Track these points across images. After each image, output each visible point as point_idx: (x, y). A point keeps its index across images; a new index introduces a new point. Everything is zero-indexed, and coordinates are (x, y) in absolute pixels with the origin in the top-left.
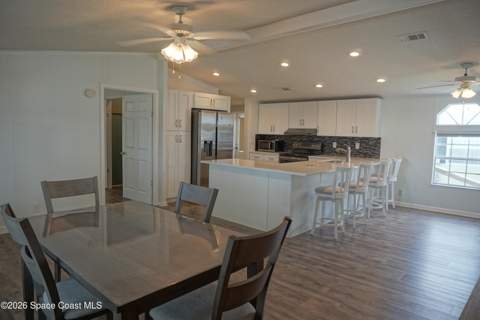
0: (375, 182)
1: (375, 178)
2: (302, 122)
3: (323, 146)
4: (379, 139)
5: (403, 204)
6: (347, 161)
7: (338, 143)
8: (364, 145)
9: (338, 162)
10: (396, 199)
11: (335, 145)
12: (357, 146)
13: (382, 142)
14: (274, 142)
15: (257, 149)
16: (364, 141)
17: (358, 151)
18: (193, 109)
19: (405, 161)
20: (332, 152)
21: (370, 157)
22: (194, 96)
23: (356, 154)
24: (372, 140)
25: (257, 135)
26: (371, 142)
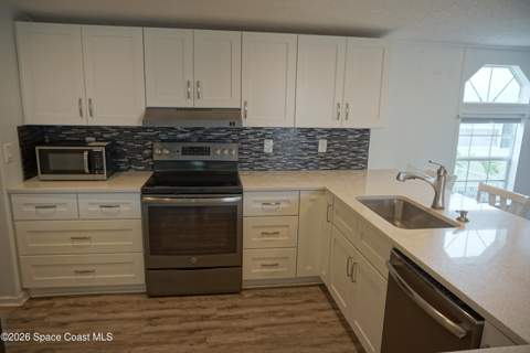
8: (337, 143)
12: (323, 146)
15: (27, 176)
16: (337, 135)
17: (323, 157)
21: (349, 167)
23: (318, 164)
24: (352, 134)
25: (19, 128)
26: (350, 137)
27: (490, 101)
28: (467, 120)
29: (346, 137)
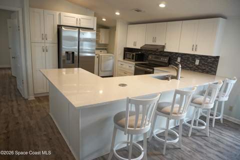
2: (154, 39)
4: (218, 57)
7: (182, 58)
8: (203, 62)
11: (179, 60)
12: (197, 62)
14: (134, 54)
15: (124, 59)
16: (203, 58)
18: (58, 26)
21: (207, 72)
22: (60, 14)
23: (195, 69)
24: (210, 59)
25: (125, 48)
26: (210, 60)
29: (207, 60)
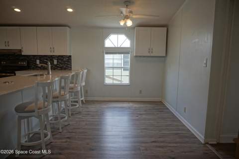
0: (72, 89)
1: (72, 85)
2: (7, 43)
3: (28, 63)
4: (70, 56)
5: (89, 99)
6: (48, 73)
7: (40, 60)
8: (60, 61)
9: (41, 75)
10: (85, 96)
11: (38, 62)
12: (55, 62)
13: (72, 58)
16: (60, 58)
17: (56, 66)
19: (88, 71)
20: (36, 68)
21: (65, 69)
23: (54, 68)
27: (119, 46)
28: (107, 53)
29: (63, 59)
